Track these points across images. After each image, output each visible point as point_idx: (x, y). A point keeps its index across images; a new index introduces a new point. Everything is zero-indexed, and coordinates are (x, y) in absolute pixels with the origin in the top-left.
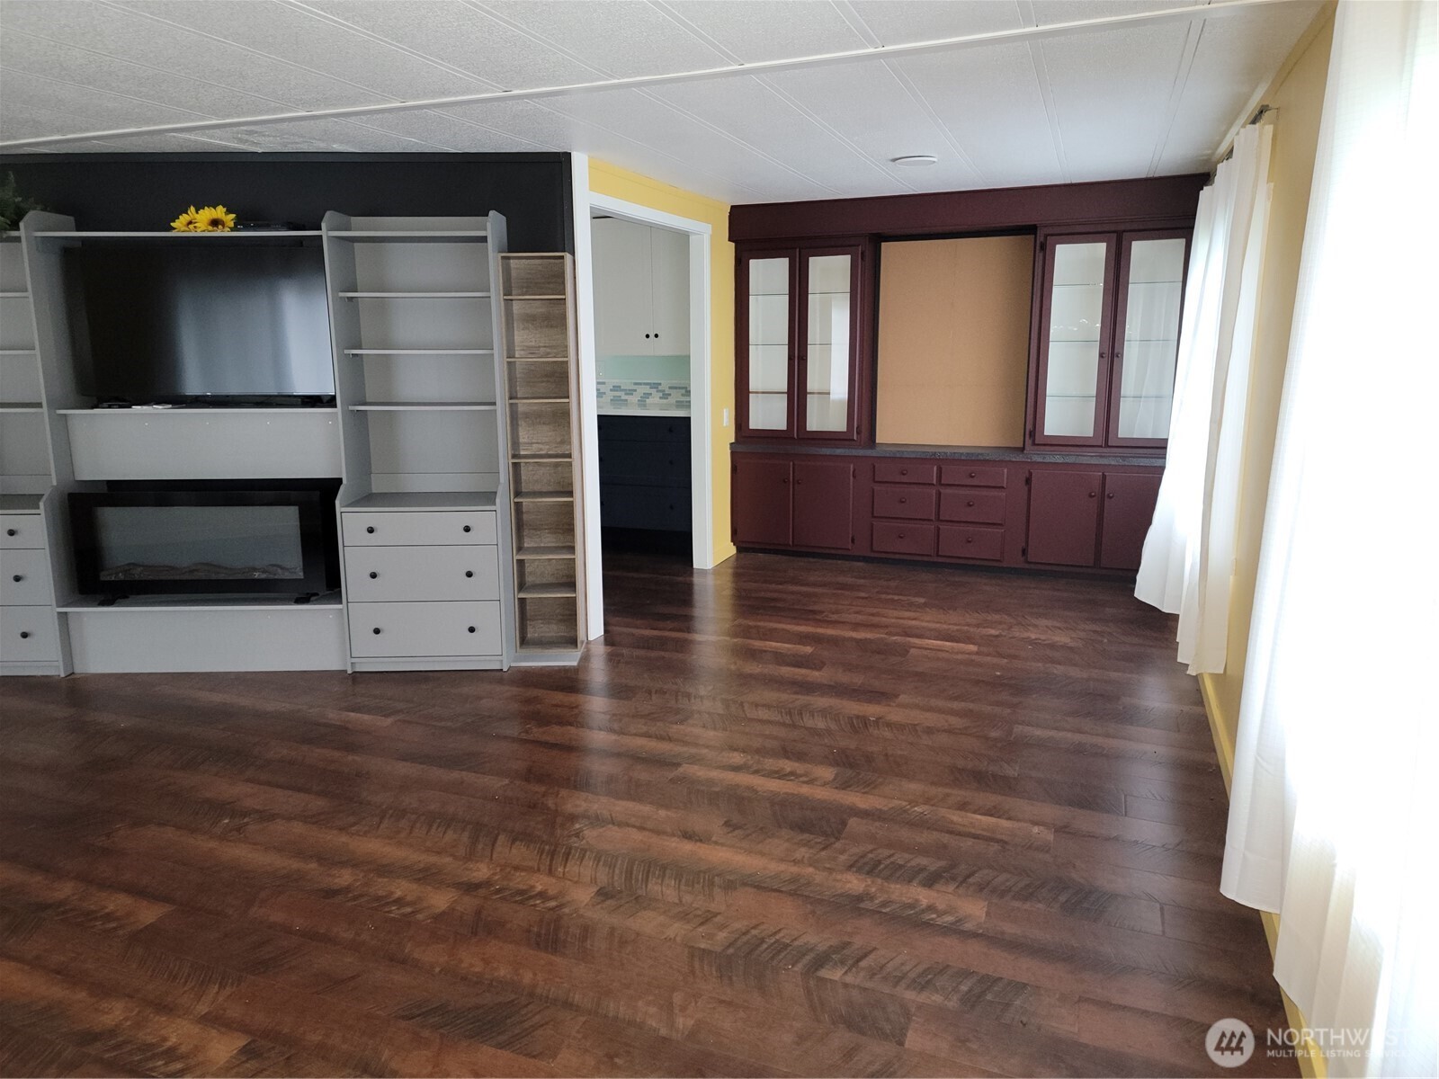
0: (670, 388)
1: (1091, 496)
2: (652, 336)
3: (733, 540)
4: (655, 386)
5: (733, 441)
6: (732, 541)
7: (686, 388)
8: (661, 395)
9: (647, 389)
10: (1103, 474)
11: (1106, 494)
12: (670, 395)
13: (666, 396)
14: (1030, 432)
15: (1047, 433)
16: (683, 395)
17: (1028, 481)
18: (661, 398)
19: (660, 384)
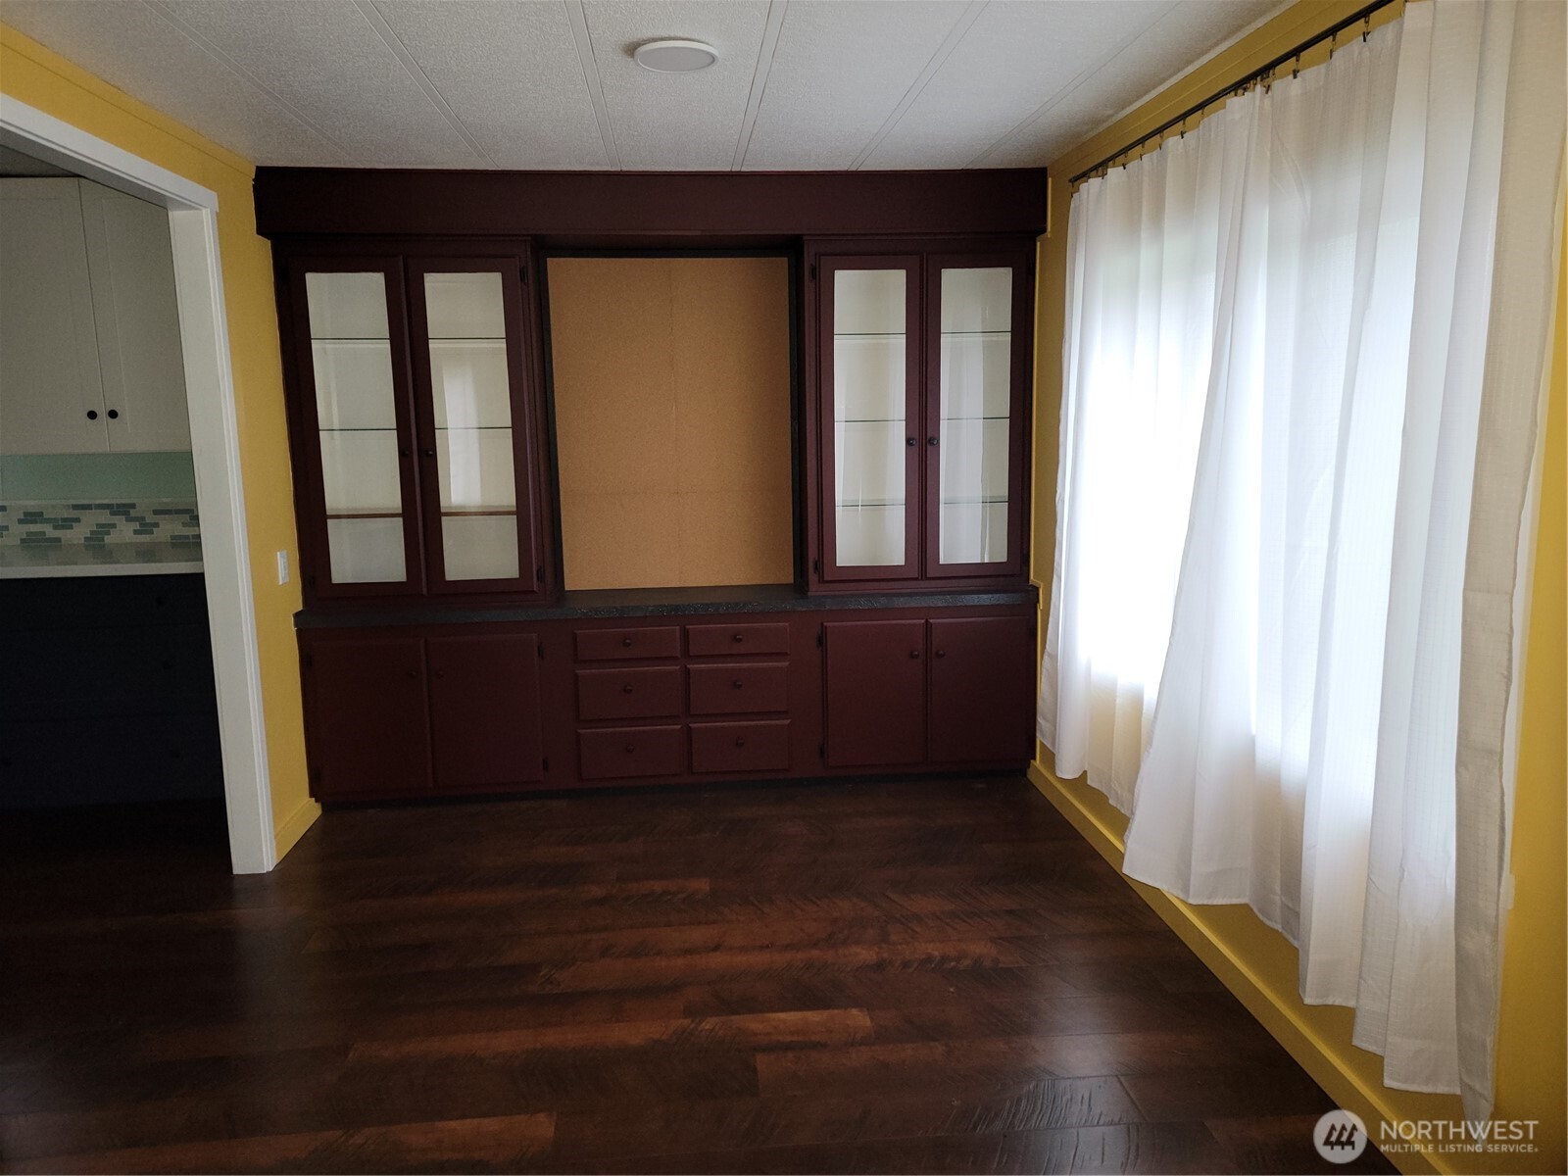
0: (156, 512)
1: (912, 656)
2: (102, 413)
3: (314, 792)
4: (123, 510)
5: (300, 608)
6: (312, 794)
7: (192, 511)
8: (136, 526)
9: (104, 517)
10: (927, 620)
11: (934, 650)
12: (156, 525)
13: (146, 528)
14: (816, 564)
15: (840, 563)
16: (185, 525)
17: (821, 641)
18: (136, 532)
19: (133, 506)
